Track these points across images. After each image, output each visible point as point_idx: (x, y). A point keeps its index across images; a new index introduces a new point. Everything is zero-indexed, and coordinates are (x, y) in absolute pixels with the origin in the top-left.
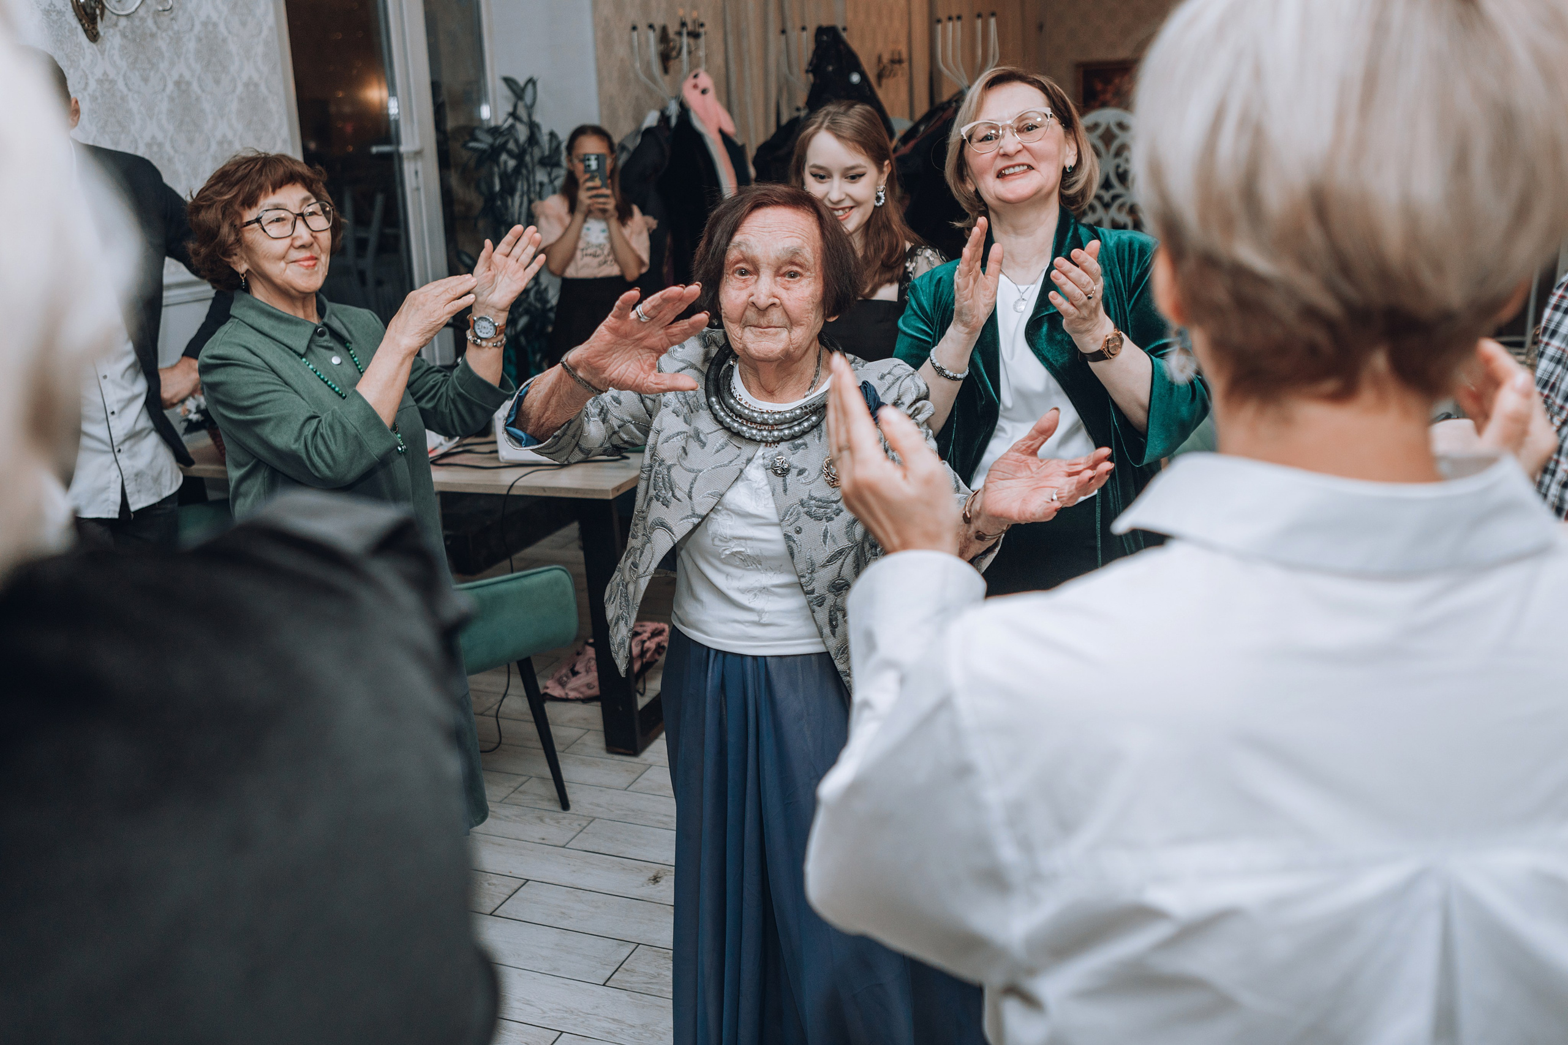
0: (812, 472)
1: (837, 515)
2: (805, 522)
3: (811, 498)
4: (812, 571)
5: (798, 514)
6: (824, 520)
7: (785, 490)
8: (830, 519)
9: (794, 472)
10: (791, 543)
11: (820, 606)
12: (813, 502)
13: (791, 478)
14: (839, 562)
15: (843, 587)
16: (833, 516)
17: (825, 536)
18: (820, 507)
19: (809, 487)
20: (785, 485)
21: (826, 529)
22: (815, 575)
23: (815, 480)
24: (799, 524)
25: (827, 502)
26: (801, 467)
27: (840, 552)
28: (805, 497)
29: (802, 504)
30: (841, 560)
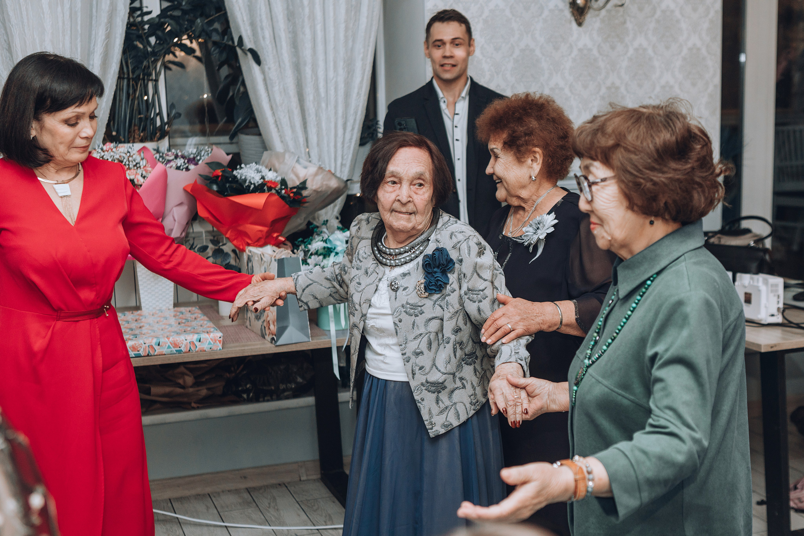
0: (411, 288)
1: (421, 314)
2: (404, 316)
3: (407, 303)
4: (406, 343)
5: (401, 312)
6: (413, 316)
7: (396, 299)
8: (416, 316)
9: (401, 289)
10: (396, 327)
11: (408, 362)
12: (408, 306)
13: (400, 292)
14: (419, 340)
15: (420, 353)
16: (418, 314)
17: (413, 325)
18: (412, 309)
19: (408, 297)
20: (396, 295)
21: (414, 322)
22: (407, 345)
23: (411, 293)
24: (400, 317)
25: (416, 306)
26: (405, 286)
27: (421, 335)
28: (405, 303)
29: (403, 306)
30: (420, 339)
